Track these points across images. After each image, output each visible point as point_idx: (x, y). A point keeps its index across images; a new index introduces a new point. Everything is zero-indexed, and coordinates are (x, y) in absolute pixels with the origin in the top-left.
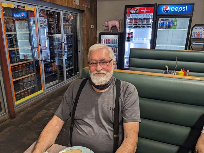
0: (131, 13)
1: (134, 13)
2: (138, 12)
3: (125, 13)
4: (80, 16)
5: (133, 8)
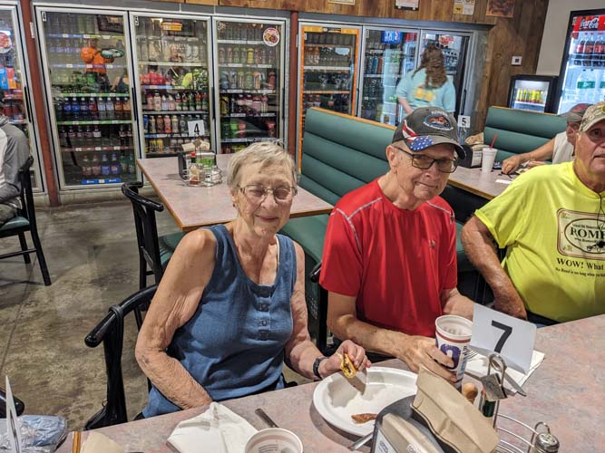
0: (583, 30)
1: (588, 29)
2: (596, 25)
3: (570, 28)
4: (479, 36)
5: (587, 17)
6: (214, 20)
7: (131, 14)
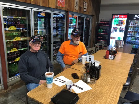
2: (119, 17)
4: (92, 18)
5: (116, 15)
6: (52, 13)
7: (32, 10)
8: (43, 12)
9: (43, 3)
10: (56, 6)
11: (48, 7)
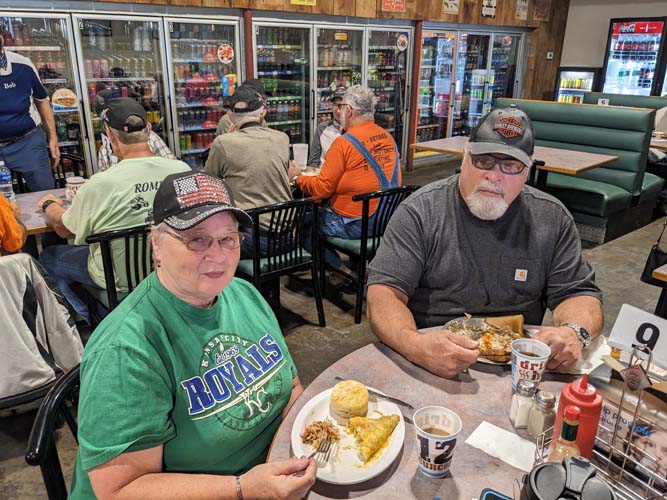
0: (621, 33)
1: (626, 32)
2: (633, 30)
3: (611, 31)
4: (526, 37)
5: (625, 24)
6: (367, 30)
7: (315, 27)
8: (343, 31)
9: (340, 8)
10: (379, 12)
11: (355, 17)
